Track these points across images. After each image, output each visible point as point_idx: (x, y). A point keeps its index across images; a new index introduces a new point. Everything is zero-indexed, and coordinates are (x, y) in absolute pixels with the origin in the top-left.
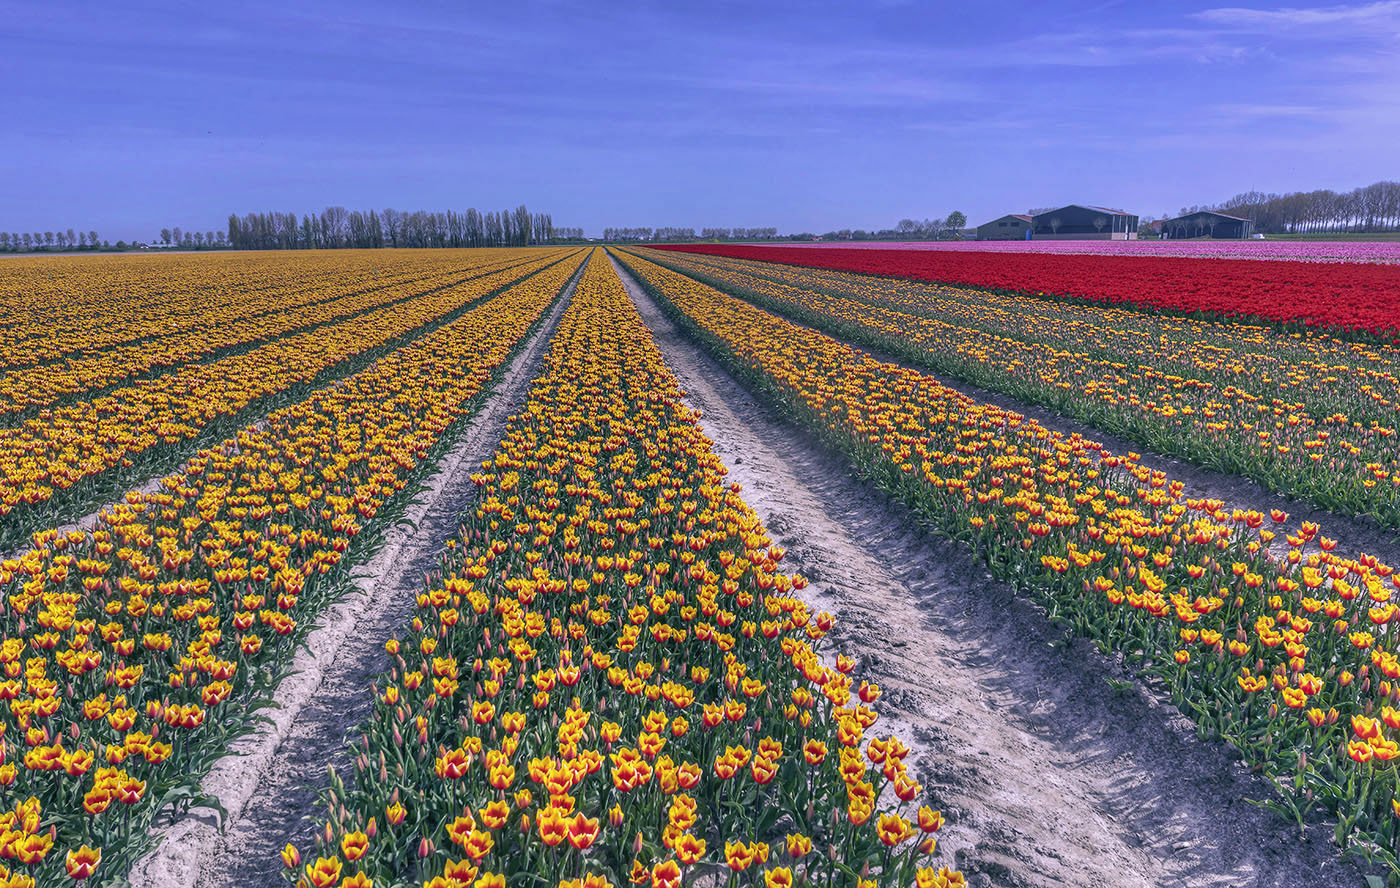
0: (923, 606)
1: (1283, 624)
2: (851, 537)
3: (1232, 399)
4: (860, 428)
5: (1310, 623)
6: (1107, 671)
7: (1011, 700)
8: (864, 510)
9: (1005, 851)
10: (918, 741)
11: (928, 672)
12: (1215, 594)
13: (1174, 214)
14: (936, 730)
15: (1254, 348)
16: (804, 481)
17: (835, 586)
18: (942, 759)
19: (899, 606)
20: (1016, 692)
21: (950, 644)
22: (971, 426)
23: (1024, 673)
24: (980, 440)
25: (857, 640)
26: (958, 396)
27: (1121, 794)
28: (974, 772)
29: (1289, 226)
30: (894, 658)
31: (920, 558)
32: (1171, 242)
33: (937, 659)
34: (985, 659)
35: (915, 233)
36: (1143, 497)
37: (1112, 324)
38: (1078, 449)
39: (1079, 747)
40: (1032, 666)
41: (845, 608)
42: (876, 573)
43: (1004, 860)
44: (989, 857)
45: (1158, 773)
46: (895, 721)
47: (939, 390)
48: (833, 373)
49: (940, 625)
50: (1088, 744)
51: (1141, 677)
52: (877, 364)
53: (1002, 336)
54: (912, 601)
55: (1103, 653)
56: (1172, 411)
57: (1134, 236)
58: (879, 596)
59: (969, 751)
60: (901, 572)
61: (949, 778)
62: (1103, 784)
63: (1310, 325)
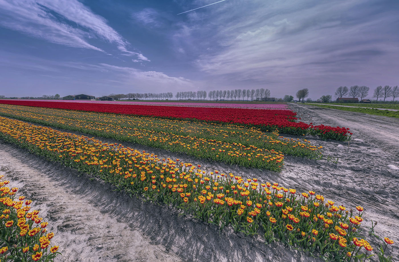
0: (49, 177)
1: (117, 161)
2: (29, 166)
3: (110, 126)
4: (30, 141)
5: (120, 159)
6: (90, 177)
7: (71, 189)
8: (33, 160)
9: (69, 221)
10: (47, 207)
11: (50, 191)
12: (107, 159)
13: (101, 97)
14: (52, 202)
15: (114, 118)
16: (14, 156)
17: (23, 179)
18: (53, 208)
19: (43, 178)
20: (72, 188)
21: (57, 183)
22: (60, 137)
23: (74, 183)
24: (62, 139)
25: (30, 190)
26: (57, 131)
27: (93, 198)
28: (61, 208)
29: (119, 99)
30: (41, 191)
31: (49, 167)
32: (101, 101)
33: (53, 187)
34: (66, 183)
35: (47, 98)
36: (95, 145)
37: (91, 115)
38: (83, 138)
39: (86, 193)
40: (75, 181)
41: (26, 184)
42: (36, 173)
43: (68, 223)
44: (65, 224)
45: (100, 192)
46: (41, 205)
47: (53, 130)
48: (23, 129)
49: (54, 179)
50: (87, 192)
51: (95, 176)
52: (36, 126)
53: (68, 118)
54: (47, 176)
55: (89, 174)
56: (100, 129)
57: (95, 100)
58: (37, 178)
59: (61, 204)
60: (44, 171)
61: (55, 212)
62: (90, 198)
63: (121, 114)
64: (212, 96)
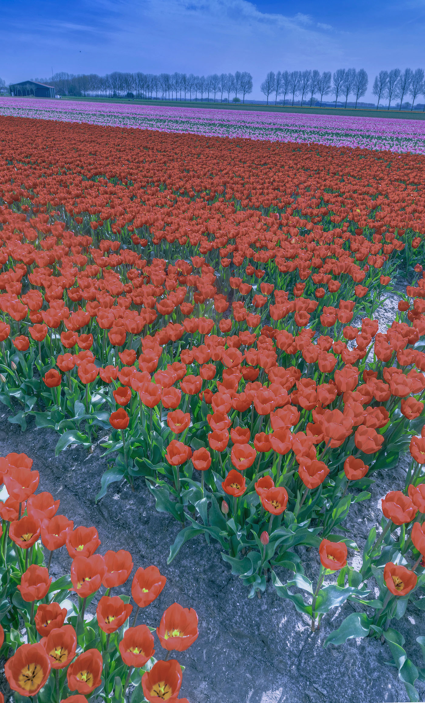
29: (83, 93)
64: (386, 91)
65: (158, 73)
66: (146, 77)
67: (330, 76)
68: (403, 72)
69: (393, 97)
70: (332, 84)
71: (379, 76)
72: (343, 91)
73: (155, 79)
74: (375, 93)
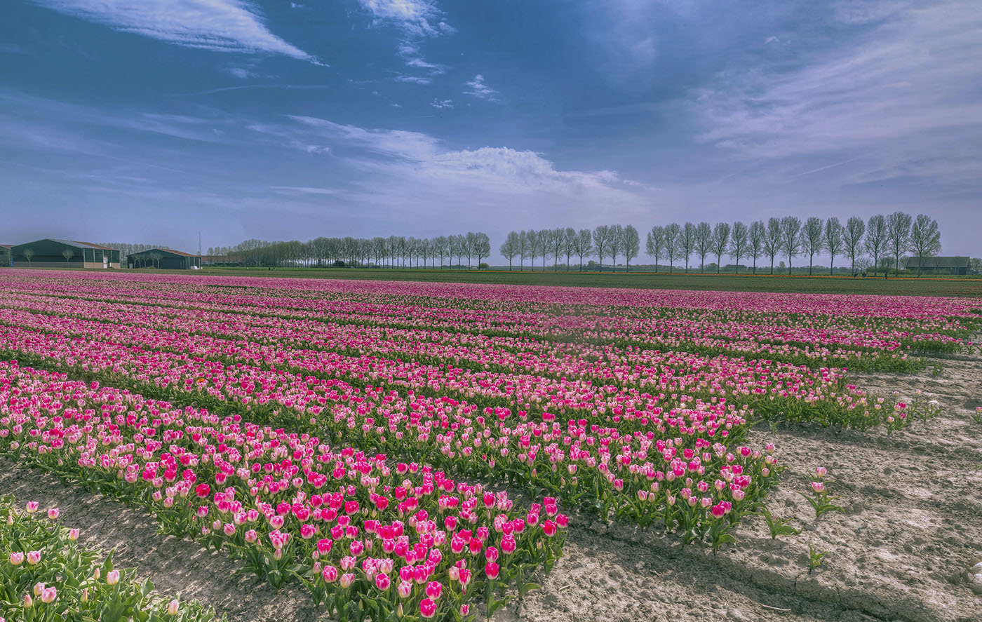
64: (664, 250)
65: (369, 237)
66: (356, 242)
67: (589, 234)
68: (682, 227)
69: (675, 257)
70: (593, 243)
71: (652, 233)
72: (607, 251)
73: (367, 245)
74: (650, 253)
